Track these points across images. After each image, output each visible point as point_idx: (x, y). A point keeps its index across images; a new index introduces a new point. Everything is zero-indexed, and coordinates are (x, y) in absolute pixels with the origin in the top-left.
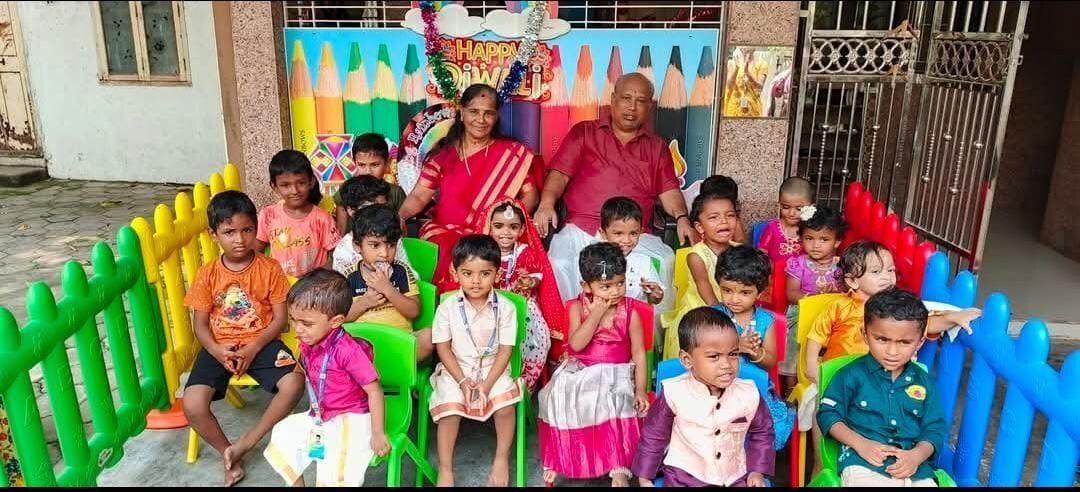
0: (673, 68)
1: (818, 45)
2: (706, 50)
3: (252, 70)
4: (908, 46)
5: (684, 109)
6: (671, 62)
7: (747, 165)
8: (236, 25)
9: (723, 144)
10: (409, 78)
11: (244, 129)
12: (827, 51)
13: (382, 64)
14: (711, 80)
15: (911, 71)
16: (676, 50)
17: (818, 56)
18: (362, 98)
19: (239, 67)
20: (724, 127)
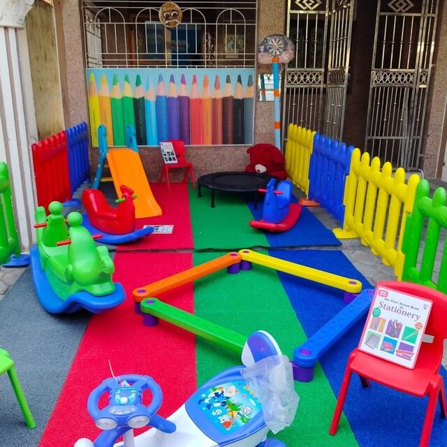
0: (238, 83)
1: (290, 74)
2: (250, 77)
3: (75, 85)
4: (320, 74)
5: (243, 99)
6: (238, 81)
7: (267, 120)
8: (68, 67)
9: (258, 111)
10: (137, 88)
11: (71, 109)
12: (293, 76)
13: (126, 82)
14: (253, 88)
15: (322, 83)
16: (239, 77)
17: (290, 78)
18: (118, 97)
19: (69, 83)
20: (258, 105)
